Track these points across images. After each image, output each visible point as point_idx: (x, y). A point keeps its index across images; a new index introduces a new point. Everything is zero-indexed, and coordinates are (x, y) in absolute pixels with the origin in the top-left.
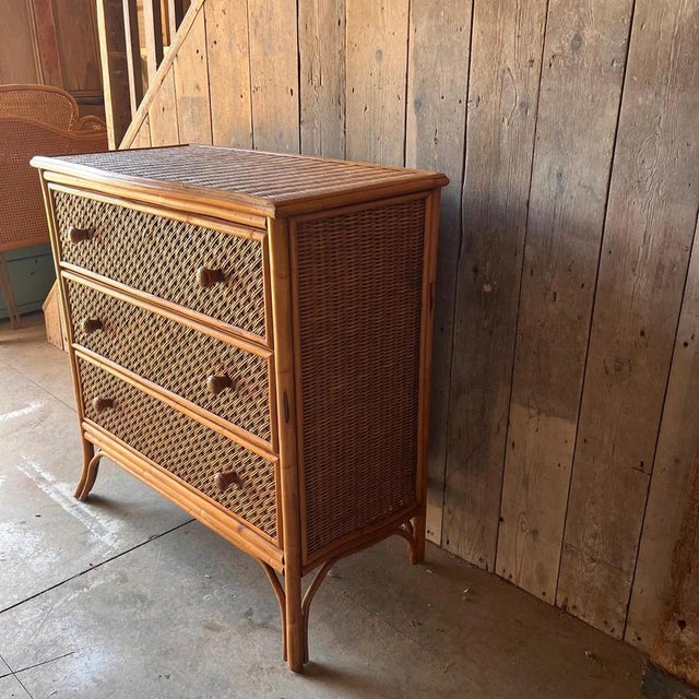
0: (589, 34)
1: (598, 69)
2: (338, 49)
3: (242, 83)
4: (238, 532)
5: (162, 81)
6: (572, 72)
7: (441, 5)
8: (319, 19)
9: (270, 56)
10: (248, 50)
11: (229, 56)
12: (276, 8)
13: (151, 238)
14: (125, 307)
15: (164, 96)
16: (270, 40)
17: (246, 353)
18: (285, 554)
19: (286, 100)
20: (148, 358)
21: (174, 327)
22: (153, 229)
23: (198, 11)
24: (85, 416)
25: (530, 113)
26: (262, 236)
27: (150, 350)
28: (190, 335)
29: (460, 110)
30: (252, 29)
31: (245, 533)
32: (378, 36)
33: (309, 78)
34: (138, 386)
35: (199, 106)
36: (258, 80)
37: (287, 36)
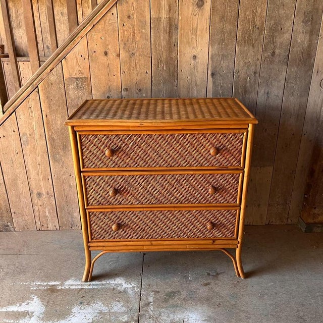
0: (277, 51)
1: (280, 61)
2: (174, 55)
3: (115, 70)
4: (213, 244)
5: (51, 71)
6: (272, 62)
7: (223, 40)
8: (164, 43)
9: (133, 58)
10: (119, 55)
11: (105, 58)
12: (138, 38)
13: (169, 144)
14: (141, 178)
15: (53, 78)
16: (134, 52)
17: (227, 175)
18: (239, 240)
19: (143, 76)
20: (156, 195)
21: (179, 177)
22: (171, 140)
23: (82, 37)
24: (92, 239)
25: (257, 75)
26: (246, 130)
27: (158, 192)
28: (190, 177)
29: (231, 75)
30: (122, 46)
31: (217, 242)
32: (194, 50)
33: (157, 67)
34: (145, 209)
35: (82, 81)
36: (125, 68)
37: (144, 50)
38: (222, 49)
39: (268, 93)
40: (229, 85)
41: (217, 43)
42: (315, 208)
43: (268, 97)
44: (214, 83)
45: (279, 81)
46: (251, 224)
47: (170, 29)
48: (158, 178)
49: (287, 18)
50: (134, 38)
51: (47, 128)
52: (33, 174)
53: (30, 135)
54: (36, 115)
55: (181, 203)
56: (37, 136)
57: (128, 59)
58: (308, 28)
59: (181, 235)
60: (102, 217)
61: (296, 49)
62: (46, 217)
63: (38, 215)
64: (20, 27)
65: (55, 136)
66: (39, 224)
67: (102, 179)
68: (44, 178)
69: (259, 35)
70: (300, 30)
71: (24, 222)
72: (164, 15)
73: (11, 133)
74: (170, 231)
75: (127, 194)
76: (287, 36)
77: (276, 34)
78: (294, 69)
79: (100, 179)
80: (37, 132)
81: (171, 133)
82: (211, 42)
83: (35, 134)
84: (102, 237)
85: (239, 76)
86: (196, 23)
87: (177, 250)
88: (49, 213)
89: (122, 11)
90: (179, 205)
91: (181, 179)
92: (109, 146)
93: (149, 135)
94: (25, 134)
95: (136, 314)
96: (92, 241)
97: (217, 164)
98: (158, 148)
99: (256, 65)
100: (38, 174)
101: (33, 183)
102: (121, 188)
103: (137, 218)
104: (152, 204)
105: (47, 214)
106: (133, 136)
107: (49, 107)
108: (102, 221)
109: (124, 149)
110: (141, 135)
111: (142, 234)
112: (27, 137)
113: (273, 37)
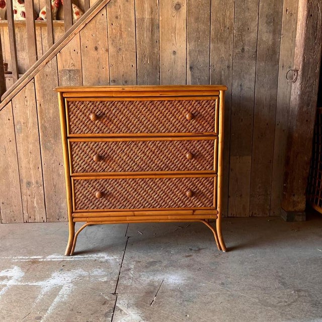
0: (246, 48)
1: (249, 57)
2: (156, 50)
3: (104, 63)
4: (193, 214)
5: (47, 63)
6: (242, 58)
7: (199, 38)
8: (147, 40)
9: (120, 53)
10: (107, 50)
11: (95, 53)
12: (124, 36)
13: (149, 110)
14: (123, 144)
15: (48, 70)
16: (121, 47)
17: (203, 141)
18: (218, 209)
19: (129, 68)
20: (138, 162)
21: (159, 143)
22: (151, 107)
23: (75, 34)
24: (76, 209)
25: (231, 69)
26: (217, 97)
27: (140, 158)
28: (169, 144)
29: (207, 69)
30: (110, 43)
31: (197, 212)
32: (174, 47)
33: (142, 61)
34: (127, 177)
35: (75, 73)
36: (113, 62)
37: (130, 46)
38: (198, 45)
39: (241, 85)
40: (206, 78)
41: (194, 41)
42: (294, 195)
43: (242, 89)
44: (192, 76)
45: (250, 75)
46: (235, 216)
47: (152, 28)
48: (140, 144)
49: (252, 19)
50: (121, 35)
51: (40, 116)
52: (24, 163)
53: (24, 123)
54: (31, 104)
55: (162, 170)
56: (30, 125)
57: (115, 54)
58: (271, 29)
59: (163, 204)
60: (86, 186)
61: (262, 46)
62: (33, 207)
63: (26, 205)
64: (24, 50)
65: (47, 125)
66: (26, 215)
67: (87, 145)
68: (35, 166)
69: (230, 34)
70: (264, 30)
71: (12, 213)
72: (147, 16)
73: (6, 121)
74: (151, 200)
75: (110, 161)
76: (253, 35)
77: (244, 33)
78: (262, 64)
79: (85, 145)
80: (30, 121)
81: (150, 99)
82: (188, 39)
83: (28, 123)
84: (86, 207)
85: (214, 70)
86: (175, 23)
87: (158, 221)
88: (37, 203)
89: (110, 12)
90: (160, 172)
91: (161, 146)
92: (94, 113)
93: (130, 102)
94: (19, 122)
95: (116, 276)
96: (76, 211)
97: (193, 130)
98: (139, 114)
99: (229, 61)
100: (29, 163)
101: (23, 172)
102: (105, 155)
103: (120, 187)
104: (134, 171)
105: (35, 205)
106: (116, 103)
107: (44, 97)
108: (86, 189)
109: (108, 115)
110: (124, 101)
111: (125, 203)
112: (21, 125)
113: (241, 35)
